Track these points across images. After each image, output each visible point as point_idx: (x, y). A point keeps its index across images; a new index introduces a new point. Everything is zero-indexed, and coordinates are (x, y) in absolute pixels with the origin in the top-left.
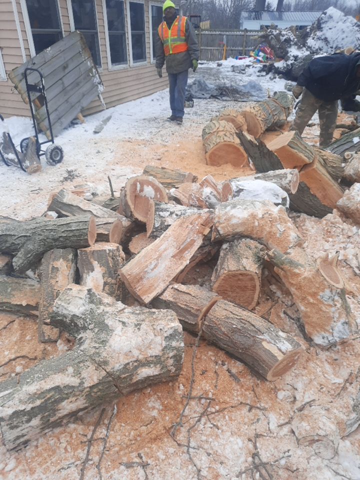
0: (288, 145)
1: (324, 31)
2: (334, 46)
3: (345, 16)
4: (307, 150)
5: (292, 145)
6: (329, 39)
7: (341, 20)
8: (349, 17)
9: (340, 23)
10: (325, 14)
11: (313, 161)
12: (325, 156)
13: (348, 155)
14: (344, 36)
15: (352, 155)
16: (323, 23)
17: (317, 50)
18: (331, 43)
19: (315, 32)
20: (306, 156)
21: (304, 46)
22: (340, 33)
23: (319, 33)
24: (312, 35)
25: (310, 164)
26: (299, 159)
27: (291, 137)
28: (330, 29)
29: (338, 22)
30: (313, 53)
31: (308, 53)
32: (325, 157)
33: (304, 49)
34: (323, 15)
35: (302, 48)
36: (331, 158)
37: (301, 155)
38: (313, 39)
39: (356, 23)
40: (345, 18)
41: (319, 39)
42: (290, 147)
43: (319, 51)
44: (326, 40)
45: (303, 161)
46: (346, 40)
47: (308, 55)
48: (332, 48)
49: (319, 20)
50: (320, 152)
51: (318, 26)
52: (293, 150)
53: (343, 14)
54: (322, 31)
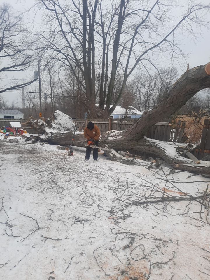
2: (64, 127)
10: (56, 113)
18: (63, 125)
19: (53, 121)
21: (51, 127)
22: (65, 121)
28: (60, 119)
38: (54, 124)
39: (69, 117)
40: (65, 115)
41: (57, 124)
44: (60, 124)
46: (68, 124)
51: (55, 118)
53: (63, 113)
54: (57, 120)
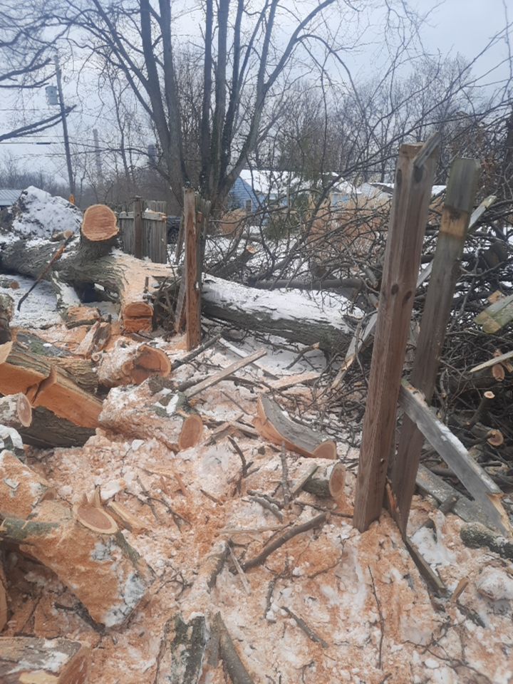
0: (7, 362)
1: (32, 213)
2: (51, 229)
3: (53, 196)
4: (38, 363)
5: (13, 361)
6: (41, 221)
7: (49, 200)
8: (57, 197)
9: (49, 204)
10: (26, 194)
11: (51, 374)
12: (66, 364)
13: (96, 357)
14: (59, 217)
15: (100, 356)
16: (27, 203)
17: (30, 234)
18: (46, 225)
19: (19, 214)
20: (38, 371)
21: (10, 230)
22: (53, 215)
23: (24, 215)
24: (17, 217)
25: (48, 378)
26: (31, 376)
27: (10, 350)
28: (39, 210)
29: (46, 203)
30: (25, 238)
31: (18, 239)
32: (66, 366)
33: (11, 233)
34: (24, 195)
35: (7, 233)
36: (76, 365)
37: (31, 370)
38: (20, 221)
39: (69, 204)
40: (54, 198)
41: (28, 221)
42: (11, 363)
43: (32, 236)
44: (37, 222)
45: (37, 377)
46: (63, 222)
47: (18, 241)
48: (48, 231)
49: (21, 200)
50: (59, 361)
51: (22, 207)
52: (17, 367)
53: (48, 194)
54: (28, 213)
